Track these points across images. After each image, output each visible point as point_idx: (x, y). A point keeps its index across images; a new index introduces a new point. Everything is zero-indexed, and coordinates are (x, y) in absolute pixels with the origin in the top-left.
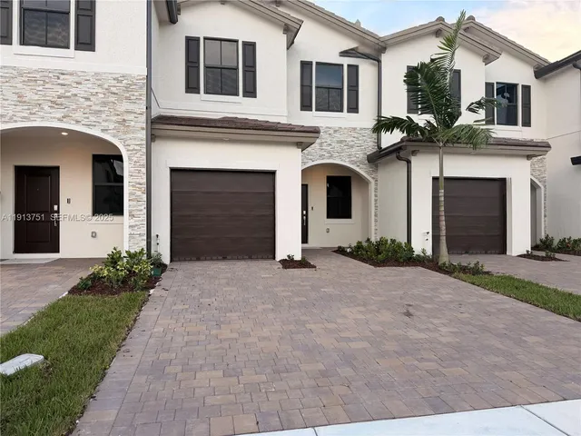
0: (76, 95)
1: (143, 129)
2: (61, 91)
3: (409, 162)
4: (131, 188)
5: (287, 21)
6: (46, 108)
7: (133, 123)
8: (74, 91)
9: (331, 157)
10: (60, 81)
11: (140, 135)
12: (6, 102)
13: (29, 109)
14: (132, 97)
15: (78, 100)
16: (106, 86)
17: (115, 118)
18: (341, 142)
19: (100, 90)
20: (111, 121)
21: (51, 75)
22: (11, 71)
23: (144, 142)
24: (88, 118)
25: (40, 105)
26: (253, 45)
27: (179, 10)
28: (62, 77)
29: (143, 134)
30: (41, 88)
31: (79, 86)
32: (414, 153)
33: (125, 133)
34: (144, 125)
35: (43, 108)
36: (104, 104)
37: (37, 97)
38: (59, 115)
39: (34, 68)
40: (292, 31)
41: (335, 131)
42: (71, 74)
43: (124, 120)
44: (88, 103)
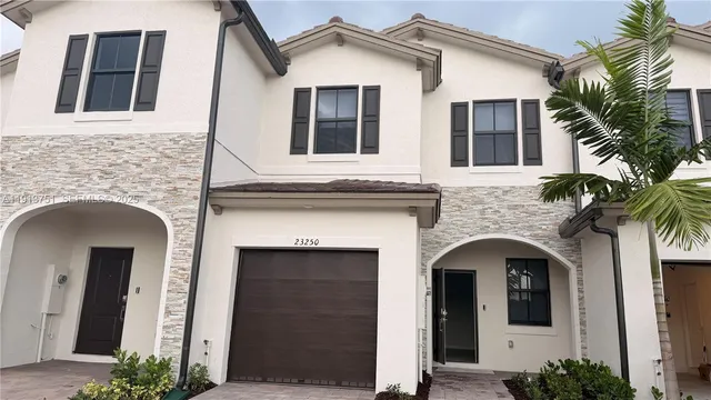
0: (127, 162)
1: (196, 198)
2: (112, 157)
3: (614, 236)
4: (172, 275)
5: (419, 54)
6: (95, 178)
7: (185, 191)
8: (125, 157)
9: (499, 230)
10: (113, 148)
11: (191, 207)
12: (58, 174)
13: (77, 181)
14: (188, 160)
15: (128, 168)
16: (160, 149)
17: (164, 187)
18: (515, 207)
19: (154, 154)
20: (160, 190)
21: (105, 141)
22: (68, 139)
23: (196, 215)
24: (136, 188)
25: (89, 175)
26: (377, 89)
27: (288, 59)
28: (116, 142)
29: (195, 206)
30: (93, 157)
31: (132, 151)
32: (621, 220)
33: (176, 204)
34: (198, 194)
35: (91, 179)
36: (155, 170)
37: (86, 167)
38: (107, 186)
39: (92, 135)
40: (429, 66)
41: (505, 192)
42: (126, 138)
43: (175, 189)
44: (139, 170)
